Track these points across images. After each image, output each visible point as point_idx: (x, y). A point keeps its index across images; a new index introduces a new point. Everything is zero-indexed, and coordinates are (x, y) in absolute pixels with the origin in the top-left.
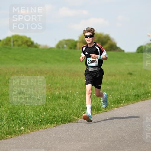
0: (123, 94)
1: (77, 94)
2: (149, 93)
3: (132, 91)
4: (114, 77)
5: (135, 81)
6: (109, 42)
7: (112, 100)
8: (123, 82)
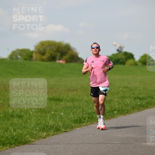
0: (85, 112)
1: (33, 112)
2: (115, 110)
4: (75, 92)
6: (70, 52)
7: (73, 119)
8: (86, 97)
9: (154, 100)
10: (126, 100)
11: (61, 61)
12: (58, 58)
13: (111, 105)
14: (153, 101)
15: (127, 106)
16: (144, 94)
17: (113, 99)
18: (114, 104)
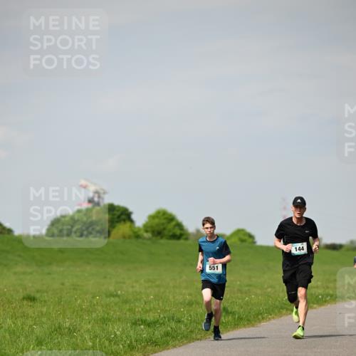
3: (37, 349)
5: (44, 320)
9: (182, 326)
10: (113, 328)
13: (74, 340)
15: (114, 344)
16: (159, 311)
17: (80, 325)
18: (81, 337)
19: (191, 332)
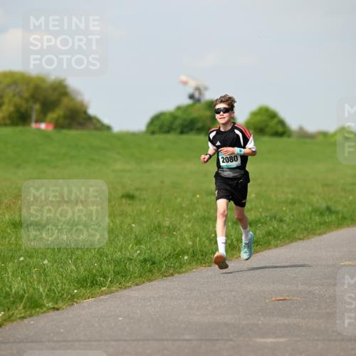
0: (107, 256)
2: (184, 253)
3: (136, 248)
5: (143, 218)
6: (65, 101)
7: (74, 275)
9: (284, 226)
11: (43, 126)
12: (34, 116)
13: (174, 239)
14: (282, 228)
16: (261, 210)
17: (179, 224)
18: (181, 236)
19: (294, 231)
